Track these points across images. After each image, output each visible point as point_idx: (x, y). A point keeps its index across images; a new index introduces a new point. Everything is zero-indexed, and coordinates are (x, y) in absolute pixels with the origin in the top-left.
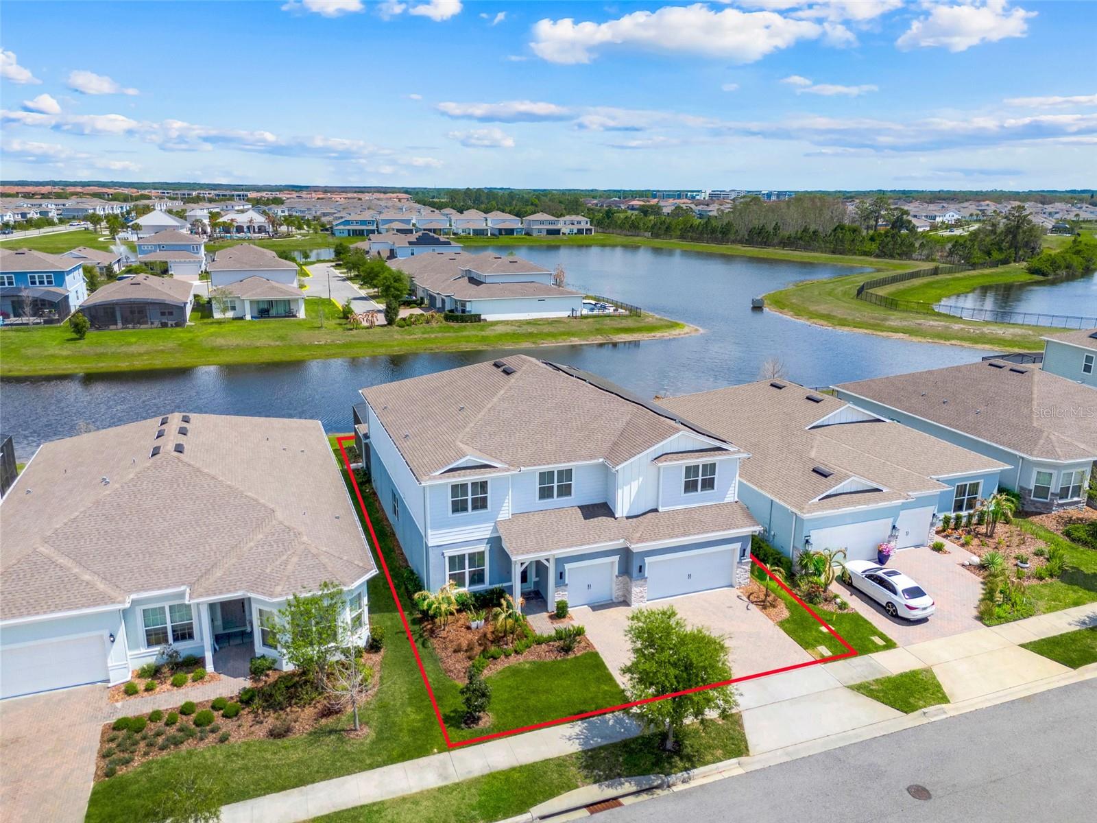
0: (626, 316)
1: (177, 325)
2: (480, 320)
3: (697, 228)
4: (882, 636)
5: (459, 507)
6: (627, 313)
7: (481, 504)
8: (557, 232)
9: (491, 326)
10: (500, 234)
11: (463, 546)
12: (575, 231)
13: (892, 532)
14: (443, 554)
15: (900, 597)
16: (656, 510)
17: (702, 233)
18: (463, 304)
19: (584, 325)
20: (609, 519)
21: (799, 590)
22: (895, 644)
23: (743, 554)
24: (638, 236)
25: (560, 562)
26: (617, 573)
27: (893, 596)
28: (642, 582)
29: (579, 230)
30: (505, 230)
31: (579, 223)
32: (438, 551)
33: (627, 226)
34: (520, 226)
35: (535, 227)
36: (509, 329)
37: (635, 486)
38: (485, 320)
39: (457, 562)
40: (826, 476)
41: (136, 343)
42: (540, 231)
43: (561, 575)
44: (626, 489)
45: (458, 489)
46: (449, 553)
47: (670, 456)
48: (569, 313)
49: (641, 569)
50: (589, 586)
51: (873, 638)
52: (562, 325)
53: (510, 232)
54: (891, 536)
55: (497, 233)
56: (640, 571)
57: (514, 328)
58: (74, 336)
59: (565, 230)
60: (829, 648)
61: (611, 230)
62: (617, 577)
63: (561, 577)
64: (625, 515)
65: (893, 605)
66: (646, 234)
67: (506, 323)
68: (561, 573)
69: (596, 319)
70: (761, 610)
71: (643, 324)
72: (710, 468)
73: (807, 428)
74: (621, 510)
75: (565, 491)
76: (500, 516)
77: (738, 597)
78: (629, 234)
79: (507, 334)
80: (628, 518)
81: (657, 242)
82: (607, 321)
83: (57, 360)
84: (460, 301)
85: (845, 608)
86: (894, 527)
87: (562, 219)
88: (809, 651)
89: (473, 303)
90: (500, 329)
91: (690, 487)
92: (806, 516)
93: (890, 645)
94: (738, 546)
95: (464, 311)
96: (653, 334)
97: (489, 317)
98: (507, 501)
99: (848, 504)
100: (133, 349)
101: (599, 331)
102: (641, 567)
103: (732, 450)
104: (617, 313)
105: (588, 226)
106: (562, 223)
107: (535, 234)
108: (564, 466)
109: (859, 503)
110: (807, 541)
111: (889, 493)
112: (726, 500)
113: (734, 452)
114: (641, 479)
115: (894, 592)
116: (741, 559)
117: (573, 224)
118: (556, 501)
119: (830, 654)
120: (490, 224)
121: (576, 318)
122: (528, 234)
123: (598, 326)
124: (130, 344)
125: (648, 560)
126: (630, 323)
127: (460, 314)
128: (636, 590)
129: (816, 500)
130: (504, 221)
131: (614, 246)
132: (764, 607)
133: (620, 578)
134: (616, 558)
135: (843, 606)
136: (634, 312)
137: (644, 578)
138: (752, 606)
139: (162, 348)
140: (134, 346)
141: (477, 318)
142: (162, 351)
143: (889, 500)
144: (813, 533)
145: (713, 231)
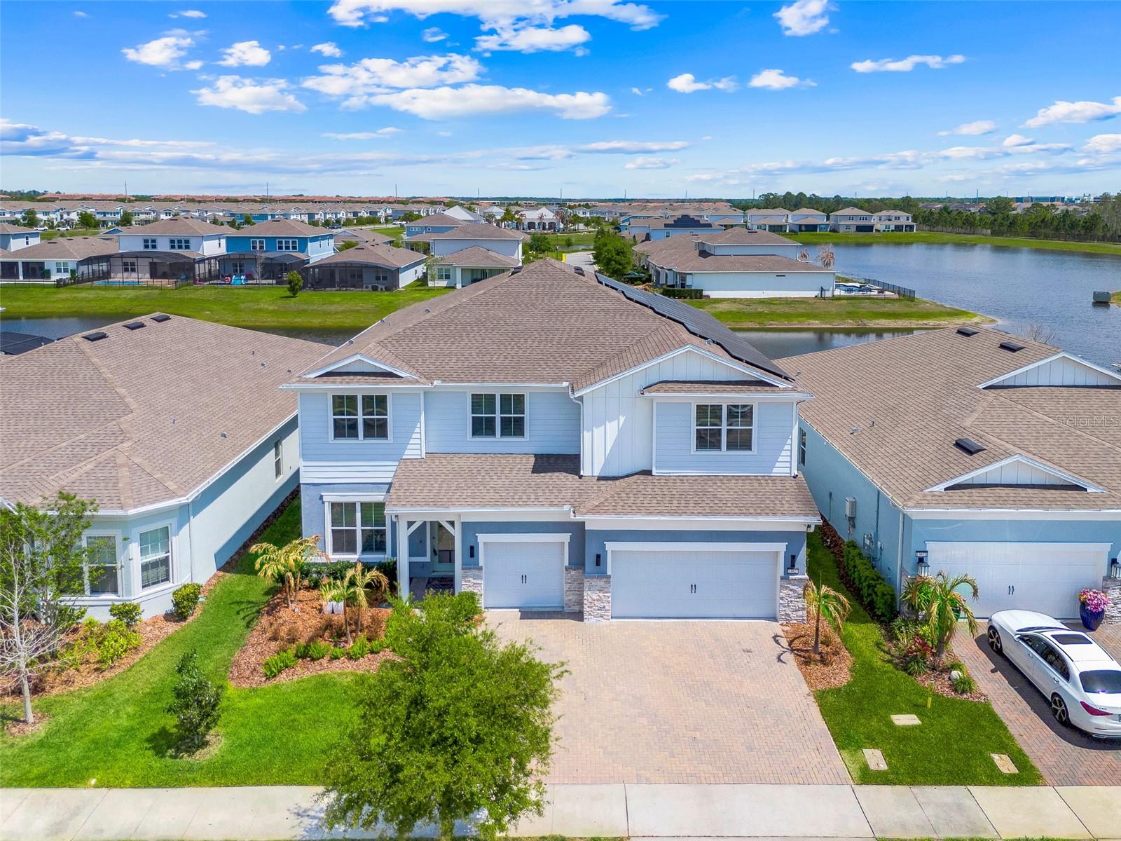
0: (895, 300)
1: (387, 289)
2: (701, 296)
3: (1051, 223)
4: (1019, 758)
5: (344, 429)
6: (897, 296)
7: (377, 429)
8: (870, 228)
9: (713, 303)
10: (801, 230)
11: (353, 490)
12: (892, 228)
13: (1110, 570)
14: (321, 497)
15: (1075, 685)
16: (649, 473)
17: (1057, 229)
18: (683, 277)
19: (833, 308)
20: (570, 476)
21: (895, 646)
22: (1040, 777)
23: (791, 562)
24: (973, 234)
25: (471, 528)
26: (566, 563)
27: (1062, 682)
28: (601, 583)
29: (897, 227)
30: (806, 226)
31: (898, 218)
32: (313, 491)
33: (960, 223)
34: (825, 221)
35: (842, 223)
36: (734, 307)
37: (612, 428)
38: (708, 297)
39: (342, 511)
40: (970, 453)
41: (339, 302)
42: (848, 227)
43: (472, 552)
44: (598, 432)
45: (343, 403)
46: (330, 497)
47: (670, 385)
48: (817, 293)
49: (599, 560)
50: (524, 578)
51: (996, 757)
52: (804, 306)
53: (812, 228)
54: (1108, 578)
55: (797, 230)
56: (598, 564)
57: (741, 306)
58: (289, 294)
59: (880, 226)
60: (887, 756)
61: (940, 227)
62: (567, 569)
63: (472, 555)
64: (597, 473)
65: (1061, 702)
66: (984, 231)
67: (734, 301)
68: (472, 548)
69: (850, 301)
70: (800, 665)
71: (914, 310)
72: (742, 414)
73: (981, 387)
74: (592, 465)
75: (514, 427)
76: (407, 452)
77: (774, 638)
78: (963, 231)
79: (730, 312)
80: (600, 478)
81: (1000, 240)
82: (867, 303)
83: (262, 314)
84: (679, 273)
85: (963, 692)
86: (1114, 562)
87: (876, 216)
88: (845, 754)
89: (695, 276)
90: (722, 307)
91: (707, 440)
92: (914, 513)
93: (1026, 775)
94: (781, 547)
95: (683, 285)
96: (925, 322)
97: (714, 294)
98: (417, 430)
99: (1004, 503)
100: (333, 308)
101: (850, 315)
102: (598, 556)
103: (780, 386)
104: (881, 296)
105: (910, 222)
106: (877, 219)
107: (842, 230)
108: (511, 388)
109: (1028, 505)
110: (921, 560)
111: (1097, 496)
112: (777, 472)
113: (784, 390)
114: (622, 419)
115: (1066, 674)
116: (786, 573)
117: (890, 220)
118: (498, 442)
119: (883, 766)
120: (790, 221)
121: (824, 299)
122: (834, 231)
123: (851, 309)
124: (332, 303)
125: (610, 546)
126: (897, 308)
127: (678, 288)
128: (590, 596)
129: (941, 488)
130: (807, 216)
131: (944, 244)
132: (807, 662)
133: (573, 573)
134: (565, 538)
135: (963, 686)
136: (907, 296)
137: (603, 575)
138: (789, 657)
139: (359, 308)
140: (335, 306)
141: (698, 294)
142: (358, 311)
143: (1095, 506)
144: (930, 546)
145: (1073, 225)
